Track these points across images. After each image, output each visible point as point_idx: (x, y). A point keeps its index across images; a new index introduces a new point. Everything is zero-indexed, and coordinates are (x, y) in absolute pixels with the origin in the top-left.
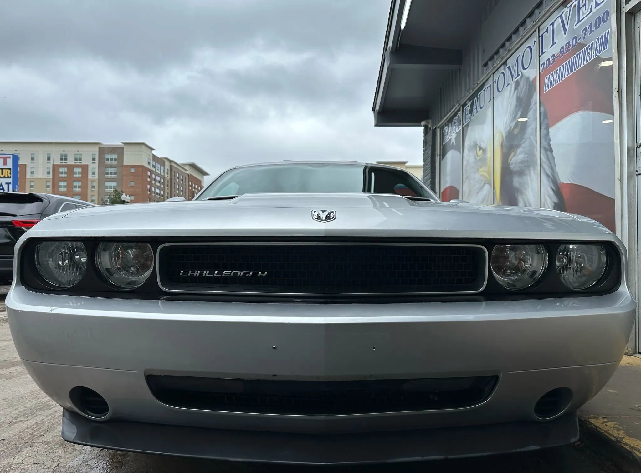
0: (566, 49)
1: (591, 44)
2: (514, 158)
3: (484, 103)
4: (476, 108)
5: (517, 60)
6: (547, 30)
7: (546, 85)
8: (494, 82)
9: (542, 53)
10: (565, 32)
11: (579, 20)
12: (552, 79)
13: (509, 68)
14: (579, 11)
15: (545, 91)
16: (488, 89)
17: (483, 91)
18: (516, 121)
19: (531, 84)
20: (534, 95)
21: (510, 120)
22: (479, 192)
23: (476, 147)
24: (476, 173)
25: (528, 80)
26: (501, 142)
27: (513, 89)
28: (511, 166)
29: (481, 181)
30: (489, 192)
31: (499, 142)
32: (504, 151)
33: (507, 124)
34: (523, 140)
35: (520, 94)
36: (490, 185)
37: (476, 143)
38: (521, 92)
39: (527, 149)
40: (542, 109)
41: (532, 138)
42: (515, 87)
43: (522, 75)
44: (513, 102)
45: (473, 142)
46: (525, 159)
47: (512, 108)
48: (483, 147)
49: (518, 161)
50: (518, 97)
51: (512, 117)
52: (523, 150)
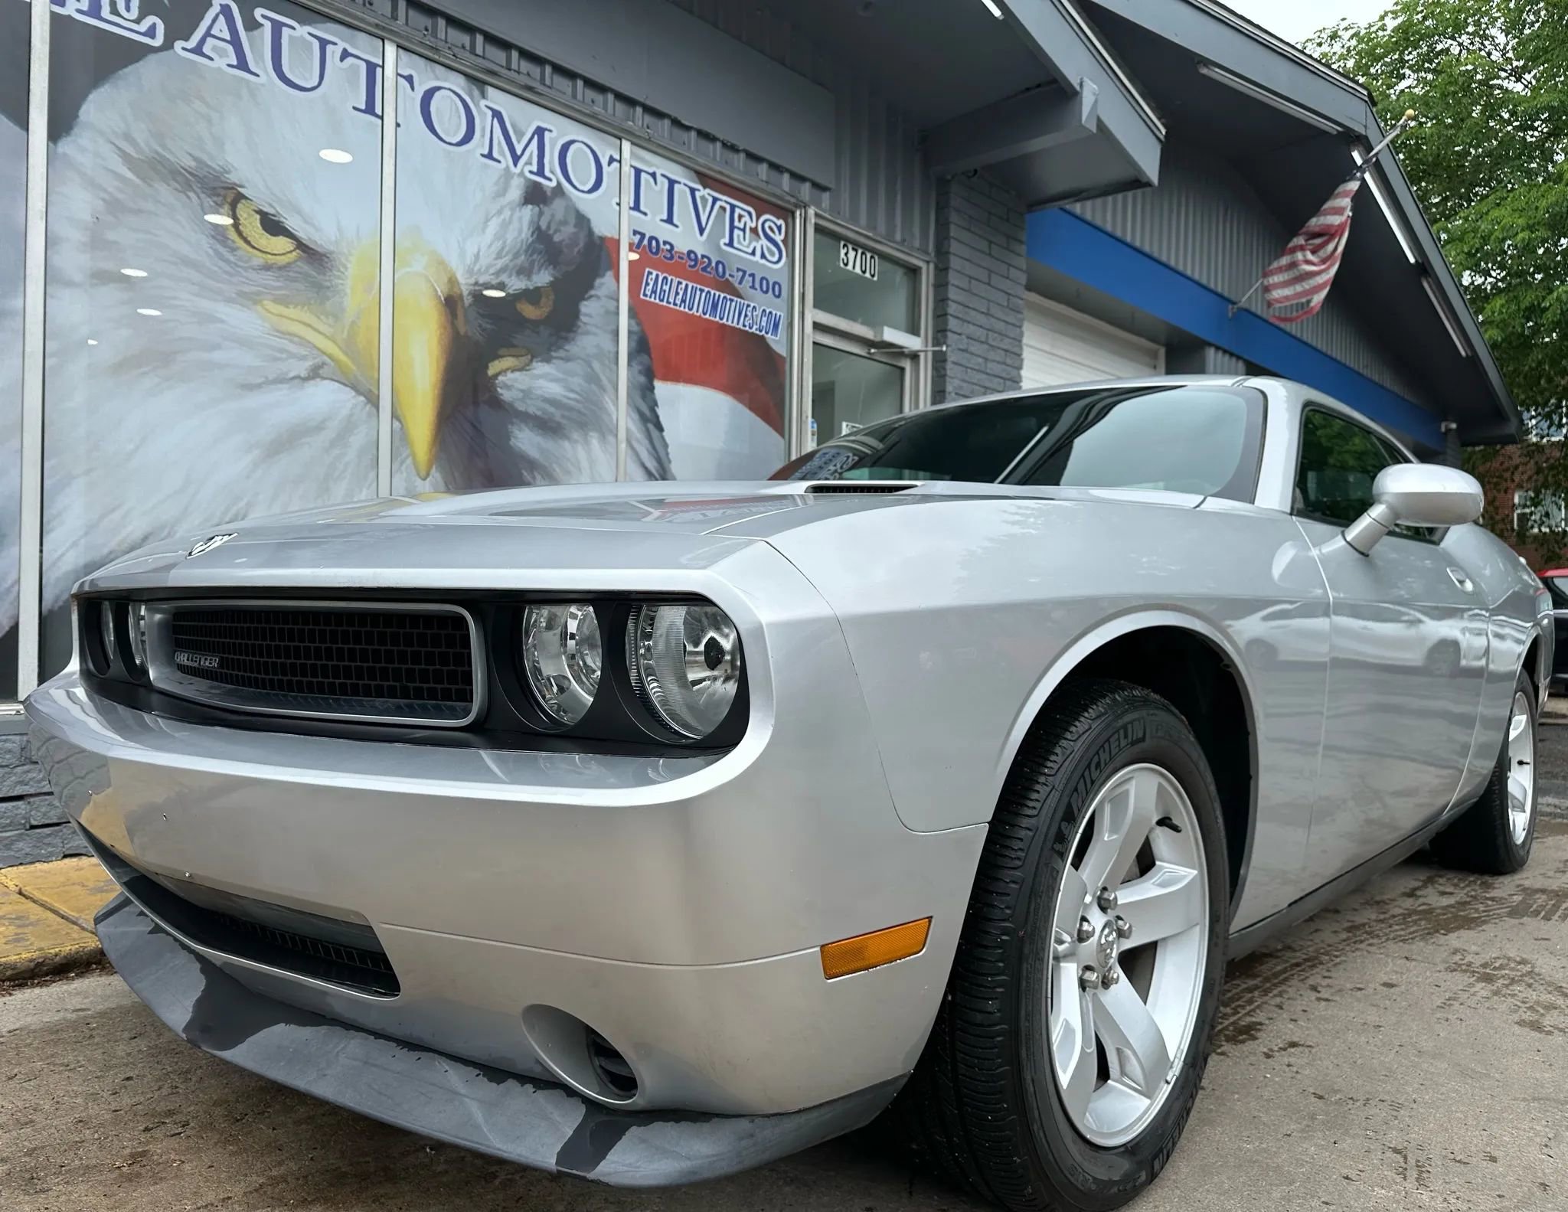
0: (701, 263)
1: (752, 305)
2: (517, 374)
3: (316, 84)
4: (236, 42)
5: (540, 132)
6: (653, 175)
7: (647, 284)
8: (401, 76)
9: (636, 207)
10: (702, 231)
11: (731, 244)
12: (664, 287)
13: (497, 114)
14: (732, 228)
15: (645, 295)
16: (350, 60)
17: (310, 34)
18: (529, 283)
19: (598, 242)
20: (609, 275)
21: (500, 263)
22: (259, 386)
23: (225, 197)
24: (229, 301)
25: (582, 221)
26: (442, 290)
27: (515, 192)
28: (499, 389)
29: (282, 351)
30: (351, 415)
31: (433, 285)
32: (462, 331)
33: (484, 262)
34: (561, 353)
35: (549, 227)
36: (365, 397)
37: (233, 178)
38: (553, 227)
39: (577, 382)
40: (636, 328)
41: (596, 365)
42: (526, 192)
43: (559, 190)
44: (515, 224)
45: (195, 159)
46: (565, 401)
47: (510, 236)
48: (300, 234)
49: (539, 392)
50: (538, 228)
51: (511, 261)
52: (561, 376)
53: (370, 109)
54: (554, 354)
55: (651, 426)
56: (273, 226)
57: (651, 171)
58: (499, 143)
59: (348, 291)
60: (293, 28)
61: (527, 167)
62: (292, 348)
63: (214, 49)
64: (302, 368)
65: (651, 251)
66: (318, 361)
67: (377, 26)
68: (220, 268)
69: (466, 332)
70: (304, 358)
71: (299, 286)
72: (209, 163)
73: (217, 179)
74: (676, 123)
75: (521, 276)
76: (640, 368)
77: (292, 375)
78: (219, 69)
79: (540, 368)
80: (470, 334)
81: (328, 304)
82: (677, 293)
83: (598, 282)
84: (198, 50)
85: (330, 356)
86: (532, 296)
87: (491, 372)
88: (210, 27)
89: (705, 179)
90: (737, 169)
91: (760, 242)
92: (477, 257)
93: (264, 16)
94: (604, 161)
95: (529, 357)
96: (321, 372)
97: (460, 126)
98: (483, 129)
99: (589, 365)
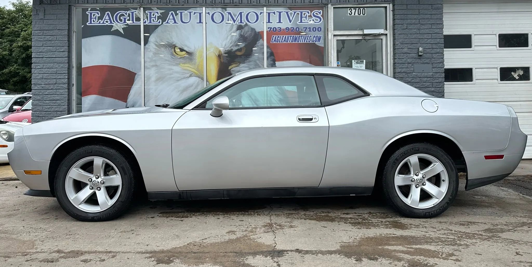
0: (290, 30)
1: (310, 36)
2: (236, 68)
4: (174, 19)
5: (241, 14)
6: (274, 13)
7: (273, 39)
8: (207, 13)
9: (269, 22)
10: (290, 21)
11: (301, 22)
12: (278, 39)
13: (230, 13)
14: (301, 17)
15: (272, 42)
16: (196, 14)
17: (188, 12)
19: (257, 33)
20: (261, 41)
21: (231, 45)
22: (180, 80)
23: (173, 47)
24: (174, 65)
25: (253, 29)
26: (217, 54)
27: (235, 28)
28: (231, 72)
29: (184, 73)
30: (198, 83)
31: (215, 53)
32: (222, 61)
33: (227, 46)
34: (248, 61)
35: (244, 34)
36: (201, 78)
37: (174, 43)
38: (245, 33)
39: (252, 66)
40: (269, 50)
41: (258, 62)
42: (238, 28)
43: (246, 25)
45: (167, 42)
47: (234, 38)
48: (187, 50)
49: (242, 71)
50: (241, 35)
51: (234, 44)
52: (248, 66)
53: (200, 22)
54: (246, 61)
56: (182, 50)
57: (273, 12)
58: (230, 19)
59: (197, 59)
60: (184, 12)
61: (237, 23)
62: (186, 72)
63: (170, 21)
64: (188, 75)
65: (274, 31)
66: (191, 73)
67: (201, 5)
68: (172, 60)
69: (223, 62)
70: (188, 73)
71: (187, 60)
72: (170, 42)
73: (171, 44)
75: (237, 46)
76: (271, 60)
77: (186, 77)
78: (171, 25)
79: (242, 65)
81: (193, 62)
82: (283, 39)
83: (258, 42)
84: (167, 23)
85: (194, 72)
86: (240, 50)
87: (230, 68)
88: (169, 18)
89: (291, 8)
91: (312, 18)
92: (225, 45)
93: (179, 12)
94: (259, 14)
95: (239, 63)
96: (192, 75)
97: (220, 19)
98: (226, 17)
99: (256, 62)
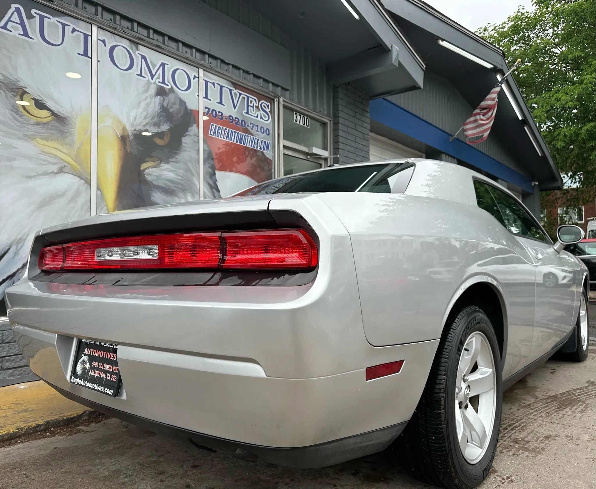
0: (235, 121)
1: (257, 138)
2: (154, 169)
3: (60, 43)
4: (22, 24)
5: (163, 65)
6: (213, 84)
7: (212, 130)
8: (100, 40)
9: (206, 97)
10: (235, 107)
11: (247, 113)
12: (219, 131)
13: (144, 57)
14: (248, 106)
15: (211, 134)
16: (76, 33)
17: (57, 21)
18: (158, 129)
19: (189, 112)
20: (194, 127)
21: (146, 121)
22: (34, 177)
23: (17, 93)
24: (19, 138)
25: (182, 103)
26: (119, 133)
27: (153, 90)
28: (146, 176)
29: (45, 161)
30: (78, 189)
31: (115, 131)
32: (129, 150)
33: (138, 121)
34: (174, 160)
35: (167, 105)
36: (84, 180)
37: (21, 84)
38: (170, 106)
39: (181, 172)
40: (207, 149)
41: (189, 164)
42: (157, 91)
43: (172, 90)
44: (152, 105)
45: (3, 75)
46: (176, 180)
47: (151, 109)
48: (53, 109)
49: (164, 177)
50: (163, 106)
51: (151, 120)
52: (173, 169)
53: (85, 54)
54: (170, 160)
55: (214, 190)
56: (40, 105)
57: (212, 82)
58: (145, 69)
59: (76, 134)
60: (50, 18)
61: (157, 80)
62: (50, 160)
63: (12, 27)
64: (55, 168)
65: (213, 116)
66: (63, 165)
67: (88, 18)
68: (15, 124)
69: (130, 152)
70: (55, 164)
71: (53, 132)
72: (10, 77)
73: (14, 84)
74: (223, 61)
75: (155, 127)
76: (209, 165)
77: (50, 171)
78: (15, 36)
79: (164, 166)
80: (132, 152)
81: (67, 140)
82: (225, 134)
83: (190, 129)
84: (5, 27)
85: (68, 163)
86: (160, 135)
87: (142, 168)
88: (10, 17)
89: (236, 85)
90: (249, 82)
91: (260, 112)
92: (135, 119)
93: (35, 13)
94: (192, 78)
95: (159, 161)
96: (64, 170)
97: (127, 62)
98: (138, 64)
99: (186, 164)
